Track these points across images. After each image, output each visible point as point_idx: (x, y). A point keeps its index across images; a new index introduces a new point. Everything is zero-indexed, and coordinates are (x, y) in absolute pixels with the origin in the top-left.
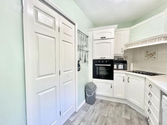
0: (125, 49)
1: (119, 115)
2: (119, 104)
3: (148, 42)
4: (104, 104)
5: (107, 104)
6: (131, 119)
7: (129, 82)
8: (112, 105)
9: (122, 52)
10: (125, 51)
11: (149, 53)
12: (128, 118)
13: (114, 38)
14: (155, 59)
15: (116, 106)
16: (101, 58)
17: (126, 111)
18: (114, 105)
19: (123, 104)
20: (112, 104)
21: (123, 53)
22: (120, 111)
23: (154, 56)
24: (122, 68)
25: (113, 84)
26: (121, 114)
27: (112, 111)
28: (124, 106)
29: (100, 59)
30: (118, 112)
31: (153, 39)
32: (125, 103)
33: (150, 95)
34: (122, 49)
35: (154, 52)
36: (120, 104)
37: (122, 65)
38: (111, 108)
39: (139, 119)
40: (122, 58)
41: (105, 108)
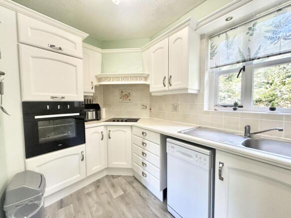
0: (96, 83)
1: (109, 200)
2: (98, 184)
3: (121, 79)
4: (72, 205)
5: (79, 199)
6: (125, 191)
7: (110, 138)
8: (89, 194)
9: (93, 88)
10: (97, 88)
11: (124, 94)
12: (121, 194)
13: (81, 59)
14: (130, 101)
15: (96, 189)
16: (53, 98)
17: (113, 186)
18: (91, 190)
19: (102, 178)
20: (87, 192)
21: (93, 91)
22: (106, 192)
23: (129, 98)
24: (94, 118)
25: (84, 152)
26: (111, 196)
27: (96, 205)
28: (106, 180)
29: (50, 100)
30: (105, 198)
31: (125, 77)
32: (105, 175)
33: (145, 145)
34: (92, 83)
35: (129, 93)
36: (99, 181)
37: (94, 112)
38: (90, 199)
39: (130, 183)
40: (90, 100)
41: (79, 212)
